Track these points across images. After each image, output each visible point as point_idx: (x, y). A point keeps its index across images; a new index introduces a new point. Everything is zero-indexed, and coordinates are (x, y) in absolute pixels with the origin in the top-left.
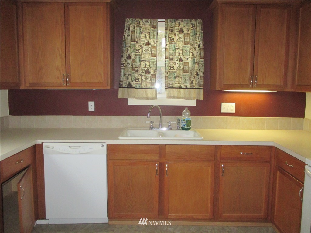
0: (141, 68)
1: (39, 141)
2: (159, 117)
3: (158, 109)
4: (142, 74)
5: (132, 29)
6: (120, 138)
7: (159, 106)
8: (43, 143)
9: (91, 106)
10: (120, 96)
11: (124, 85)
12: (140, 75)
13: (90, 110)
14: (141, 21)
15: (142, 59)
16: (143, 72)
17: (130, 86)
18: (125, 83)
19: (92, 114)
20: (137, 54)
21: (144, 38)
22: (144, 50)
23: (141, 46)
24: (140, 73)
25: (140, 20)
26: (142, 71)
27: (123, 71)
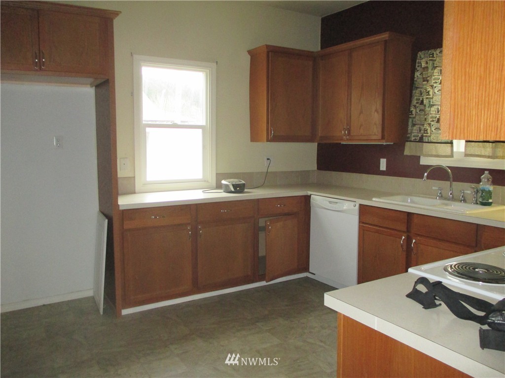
0: (430, 115)
1: (309, 193)
2: (449, 182)
3: (447, 172)
4: (432, 123)
5: (424, 65)
6: (374, 199)
7: (447, 167)
8: (311, 195)
9: (383, 164)
10: (407, 152)
11: (413, 139)
12: (429, 124)
13: (381, 169)
14: (435, 53)
15: (433, 103)
16: (433, 121)
17: (421, 140)
18: (414, 136)
19: (383, 173)
20: (428, 97)
21: (437, 75)
22: (438, 91)
23: (432, 86)
24: (430, 122)
25: (433, 52)
26: (431, 120)
27: (410, 120)
